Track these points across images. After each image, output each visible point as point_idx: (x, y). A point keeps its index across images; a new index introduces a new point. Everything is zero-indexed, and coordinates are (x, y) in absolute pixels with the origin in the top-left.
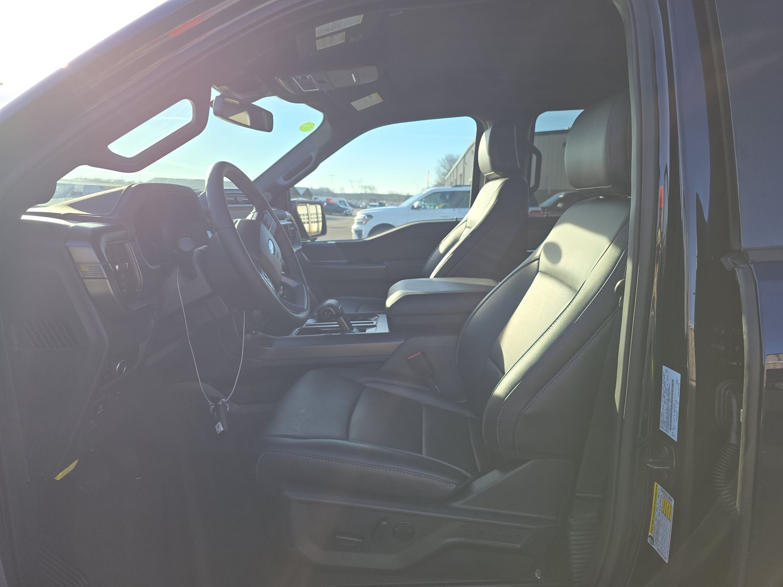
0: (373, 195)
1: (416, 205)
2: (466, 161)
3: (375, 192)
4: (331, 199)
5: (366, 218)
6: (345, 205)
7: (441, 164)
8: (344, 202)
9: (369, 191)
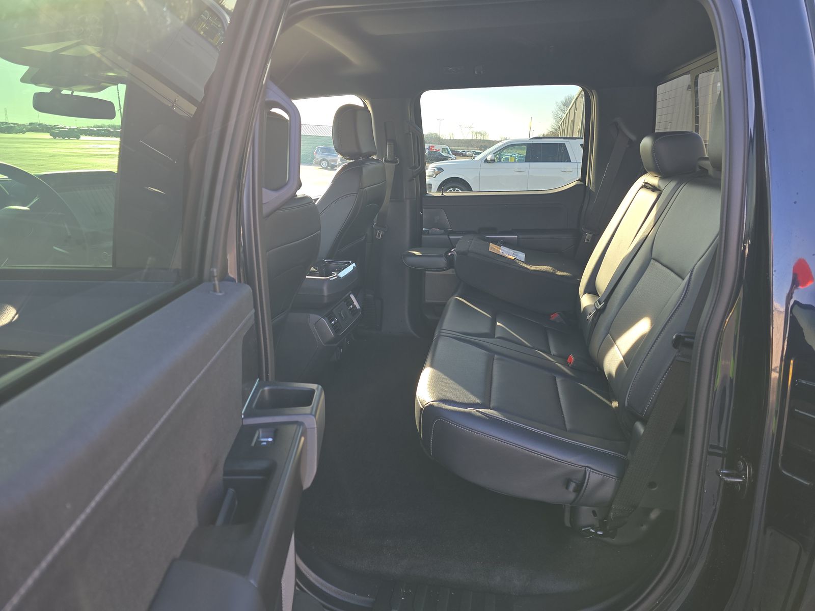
0: (484, 141)
1: (489, 158)
2: (577, 106)
3: (487, 138)
4: (433, 147)
5: (436, 171)
6: (448, 153)
7: (560, 108)
8: (447, 149)
9: (479, 137)
